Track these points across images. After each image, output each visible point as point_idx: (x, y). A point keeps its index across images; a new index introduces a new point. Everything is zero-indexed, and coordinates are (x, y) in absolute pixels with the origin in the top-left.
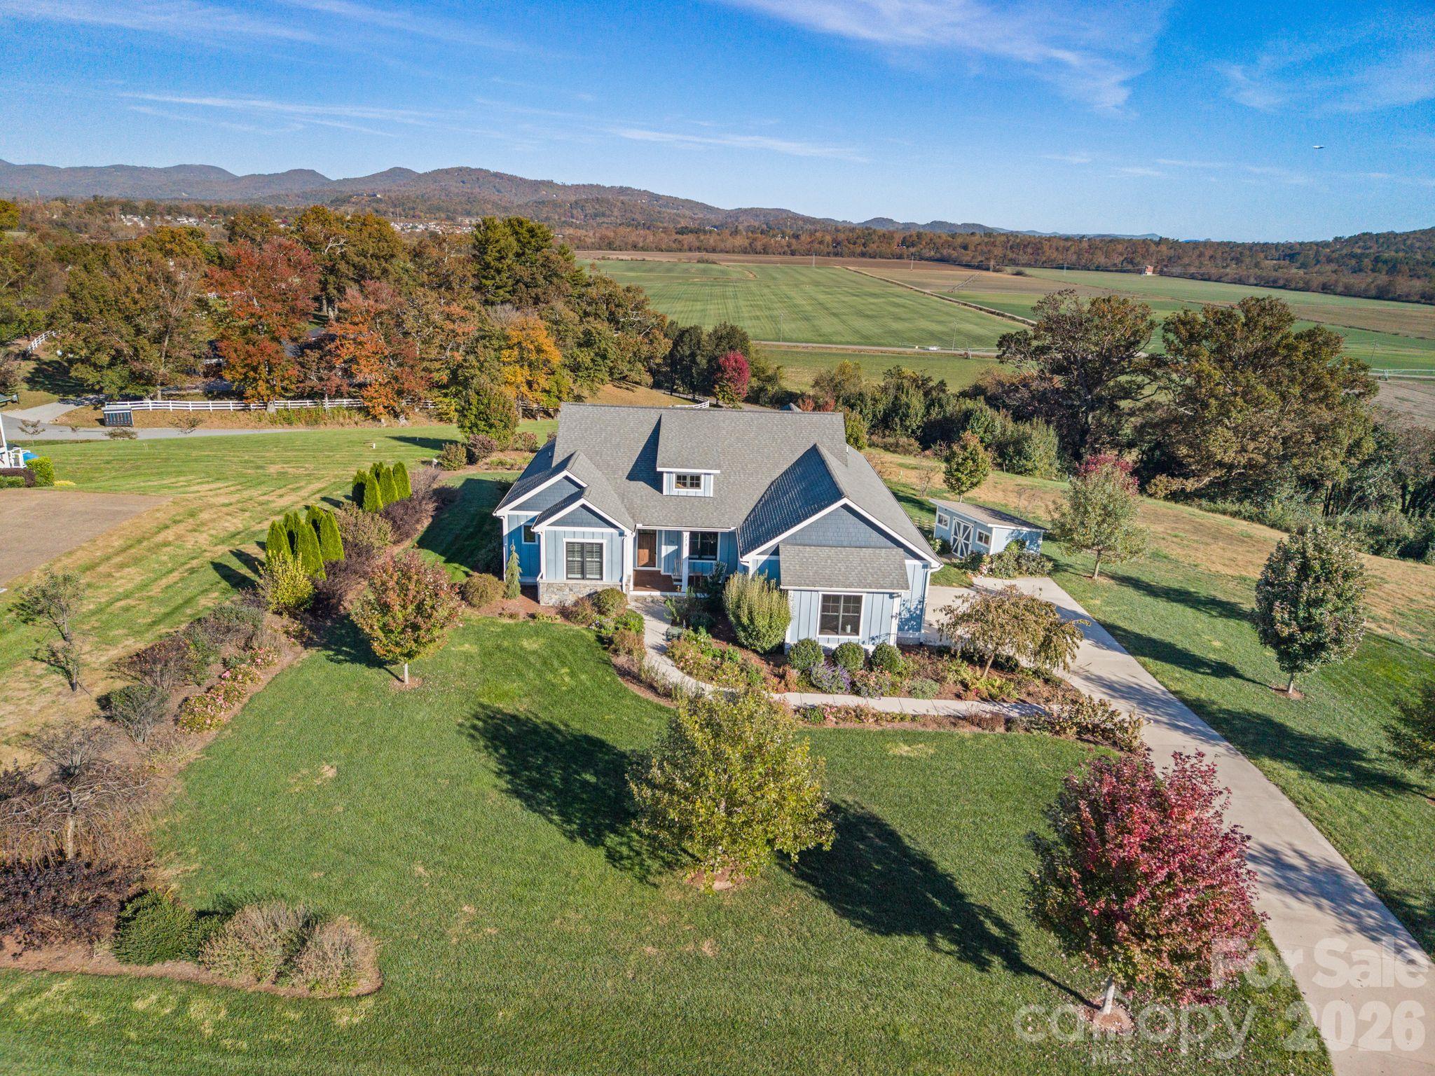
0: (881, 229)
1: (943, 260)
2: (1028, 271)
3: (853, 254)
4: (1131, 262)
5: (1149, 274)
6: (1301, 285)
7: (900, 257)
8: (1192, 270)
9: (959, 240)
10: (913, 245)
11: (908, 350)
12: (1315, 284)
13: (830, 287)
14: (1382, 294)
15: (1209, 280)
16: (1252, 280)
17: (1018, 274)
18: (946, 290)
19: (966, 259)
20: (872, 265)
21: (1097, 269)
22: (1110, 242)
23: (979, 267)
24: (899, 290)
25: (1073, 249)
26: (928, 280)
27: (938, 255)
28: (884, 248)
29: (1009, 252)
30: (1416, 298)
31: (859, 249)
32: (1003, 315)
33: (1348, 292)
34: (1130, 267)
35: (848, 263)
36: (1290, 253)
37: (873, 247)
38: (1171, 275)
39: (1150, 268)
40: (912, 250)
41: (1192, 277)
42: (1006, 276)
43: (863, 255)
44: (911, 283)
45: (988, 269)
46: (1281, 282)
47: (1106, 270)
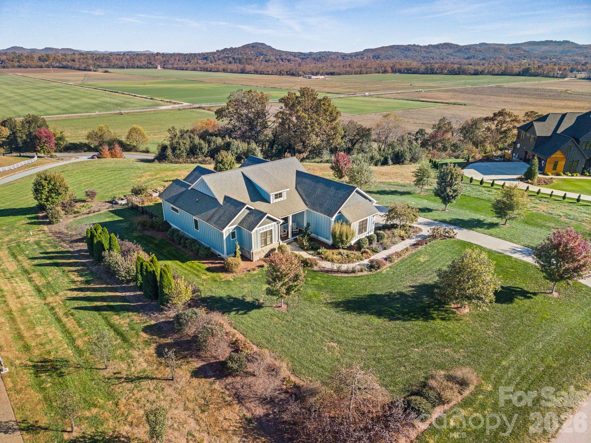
0: (18, 52)
1: (64, 67)
2: (110, 70)
3: (14, 67)
4: (150, 63)
5: (159, 68)
6: (216, 70)
7: (41, 67)
8: (176, 66)
9: (69, 58)
10: (46, 61)
11: (93, 114)
12: (220, 69)
13: (17, 85)
14: (243, 72)
15: (183, 70)
16: (199, 69)
17: (106, 72)
18: (80, 82)
19: (77, 66)
20: (27, 72)
21: (138, 67)
22: (137, 55)
23: (85, 70)
24: (56, 84)
25: (124, 59)
26: (66, 78)
27: (61, 65)
28: (30, 63)
29: (96, 62)
30: (253, 72)
31: (17, 64)
32: (118, 93)
33: (232, 72)
34: (151, 66)
35: (16, 72)
36: (205, 57)
37: (24, 63)
38: (167, 68)
39: (159, 66)
40: (47, 63)
41: (176, 69)
42: (100, 73)
43: (20, 67)
44: (60, 80)
45: (90, 70)
46: (209, 69)
47: (141, 68)
